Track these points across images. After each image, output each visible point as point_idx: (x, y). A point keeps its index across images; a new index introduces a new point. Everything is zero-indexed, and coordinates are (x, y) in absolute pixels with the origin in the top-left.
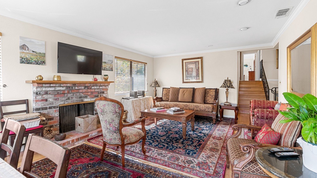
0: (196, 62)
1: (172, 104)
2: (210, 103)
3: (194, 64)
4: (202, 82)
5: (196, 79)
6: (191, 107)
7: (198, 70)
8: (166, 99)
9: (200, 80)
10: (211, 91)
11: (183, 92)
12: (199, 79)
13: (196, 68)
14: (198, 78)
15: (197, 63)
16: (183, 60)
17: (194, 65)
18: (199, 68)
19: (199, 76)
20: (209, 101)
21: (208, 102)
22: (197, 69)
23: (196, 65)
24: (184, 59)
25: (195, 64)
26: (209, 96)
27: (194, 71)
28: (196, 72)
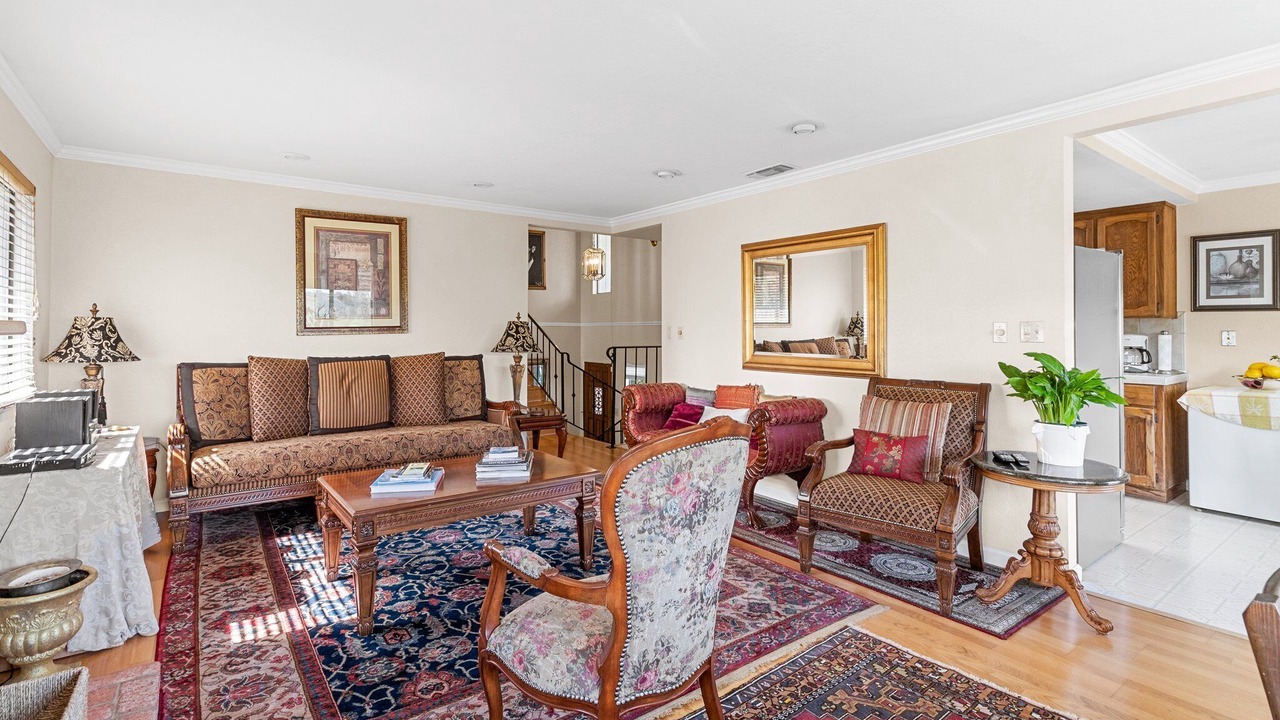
0: (373, 237)
1: (325, 450)
2: (470, 414)
3: (362, 243)
4: (401, 328)
5: (377, 316)
6: (431, 443)
7: (383, 275)
8: (224, 432)
9: (395, 321)
10: (465, 369)
11: (341, 382)
12: (388, 315)
13: (375, 266)
14: (383, 311)
15: (380, 242)
16: (302, 215)
17: (365, 250)
18: (387, 265)
19: (388, 305)
20: (466, 410)
21: (460, 412)
22: (380, 266)
23: (374, 250)
24: (309, 211)
25: (368, 246)
26: (459, 389)
27: (366, 276)
28: (376, 283)
